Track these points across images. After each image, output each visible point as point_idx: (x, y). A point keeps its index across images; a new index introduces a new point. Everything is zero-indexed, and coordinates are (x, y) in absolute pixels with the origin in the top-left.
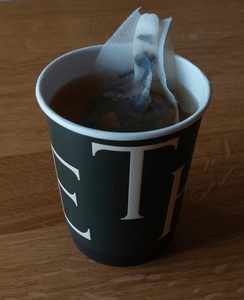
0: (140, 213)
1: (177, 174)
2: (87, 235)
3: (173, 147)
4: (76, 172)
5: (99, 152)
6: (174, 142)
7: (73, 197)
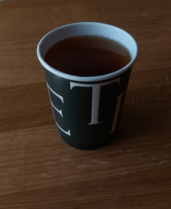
0: (99, 121)
1: (119, 98)
2: (68, 133)
3: (116, 83)
4: (61, 98)
5: (74, 88)
6: (118, 80)
7: (60, 112)
